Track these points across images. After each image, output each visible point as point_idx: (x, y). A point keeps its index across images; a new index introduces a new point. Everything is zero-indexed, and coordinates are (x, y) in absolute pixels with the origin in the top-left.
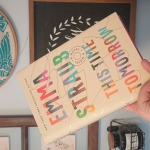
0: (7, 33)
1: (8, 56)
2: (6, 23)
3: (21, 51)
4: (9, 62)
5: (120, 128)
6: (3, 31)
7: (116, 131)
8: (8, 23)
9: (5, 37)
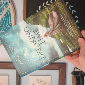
0: (10, 8)
1: (9, 23)
2: (9, 2)
3: (18, 20)
4: (10, 27)
5: (80, 72)
6: (7, 7)
7: (78, 74)
8: (10, 2)
9: (8, 11)
